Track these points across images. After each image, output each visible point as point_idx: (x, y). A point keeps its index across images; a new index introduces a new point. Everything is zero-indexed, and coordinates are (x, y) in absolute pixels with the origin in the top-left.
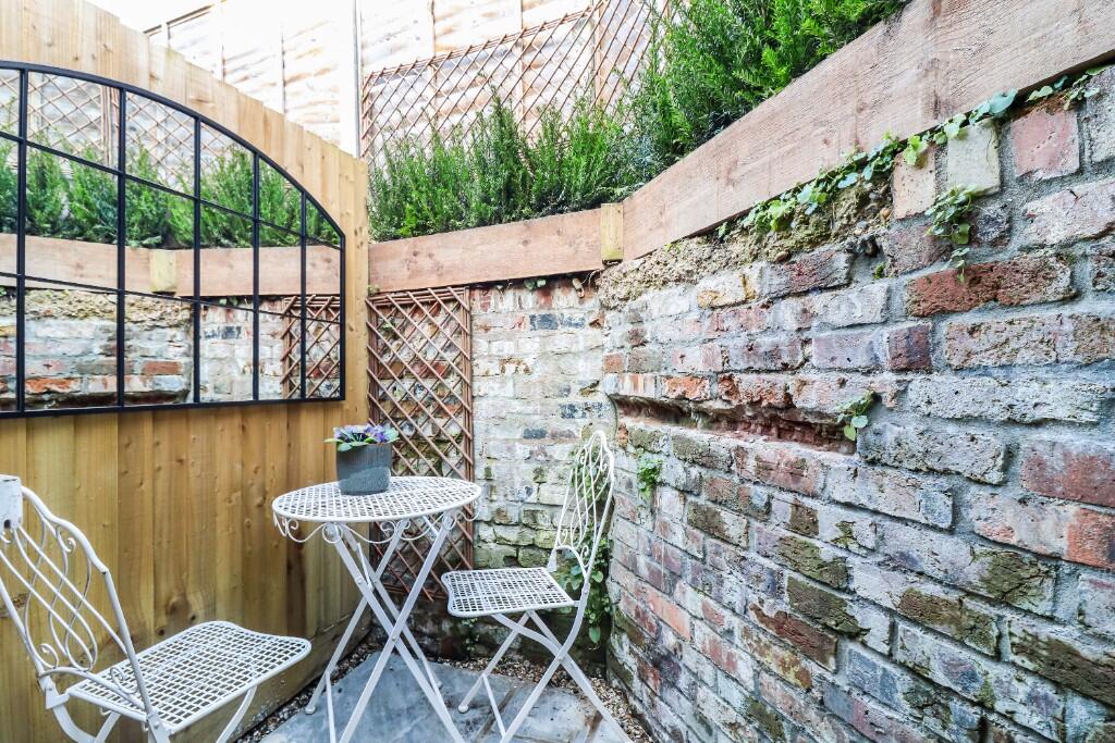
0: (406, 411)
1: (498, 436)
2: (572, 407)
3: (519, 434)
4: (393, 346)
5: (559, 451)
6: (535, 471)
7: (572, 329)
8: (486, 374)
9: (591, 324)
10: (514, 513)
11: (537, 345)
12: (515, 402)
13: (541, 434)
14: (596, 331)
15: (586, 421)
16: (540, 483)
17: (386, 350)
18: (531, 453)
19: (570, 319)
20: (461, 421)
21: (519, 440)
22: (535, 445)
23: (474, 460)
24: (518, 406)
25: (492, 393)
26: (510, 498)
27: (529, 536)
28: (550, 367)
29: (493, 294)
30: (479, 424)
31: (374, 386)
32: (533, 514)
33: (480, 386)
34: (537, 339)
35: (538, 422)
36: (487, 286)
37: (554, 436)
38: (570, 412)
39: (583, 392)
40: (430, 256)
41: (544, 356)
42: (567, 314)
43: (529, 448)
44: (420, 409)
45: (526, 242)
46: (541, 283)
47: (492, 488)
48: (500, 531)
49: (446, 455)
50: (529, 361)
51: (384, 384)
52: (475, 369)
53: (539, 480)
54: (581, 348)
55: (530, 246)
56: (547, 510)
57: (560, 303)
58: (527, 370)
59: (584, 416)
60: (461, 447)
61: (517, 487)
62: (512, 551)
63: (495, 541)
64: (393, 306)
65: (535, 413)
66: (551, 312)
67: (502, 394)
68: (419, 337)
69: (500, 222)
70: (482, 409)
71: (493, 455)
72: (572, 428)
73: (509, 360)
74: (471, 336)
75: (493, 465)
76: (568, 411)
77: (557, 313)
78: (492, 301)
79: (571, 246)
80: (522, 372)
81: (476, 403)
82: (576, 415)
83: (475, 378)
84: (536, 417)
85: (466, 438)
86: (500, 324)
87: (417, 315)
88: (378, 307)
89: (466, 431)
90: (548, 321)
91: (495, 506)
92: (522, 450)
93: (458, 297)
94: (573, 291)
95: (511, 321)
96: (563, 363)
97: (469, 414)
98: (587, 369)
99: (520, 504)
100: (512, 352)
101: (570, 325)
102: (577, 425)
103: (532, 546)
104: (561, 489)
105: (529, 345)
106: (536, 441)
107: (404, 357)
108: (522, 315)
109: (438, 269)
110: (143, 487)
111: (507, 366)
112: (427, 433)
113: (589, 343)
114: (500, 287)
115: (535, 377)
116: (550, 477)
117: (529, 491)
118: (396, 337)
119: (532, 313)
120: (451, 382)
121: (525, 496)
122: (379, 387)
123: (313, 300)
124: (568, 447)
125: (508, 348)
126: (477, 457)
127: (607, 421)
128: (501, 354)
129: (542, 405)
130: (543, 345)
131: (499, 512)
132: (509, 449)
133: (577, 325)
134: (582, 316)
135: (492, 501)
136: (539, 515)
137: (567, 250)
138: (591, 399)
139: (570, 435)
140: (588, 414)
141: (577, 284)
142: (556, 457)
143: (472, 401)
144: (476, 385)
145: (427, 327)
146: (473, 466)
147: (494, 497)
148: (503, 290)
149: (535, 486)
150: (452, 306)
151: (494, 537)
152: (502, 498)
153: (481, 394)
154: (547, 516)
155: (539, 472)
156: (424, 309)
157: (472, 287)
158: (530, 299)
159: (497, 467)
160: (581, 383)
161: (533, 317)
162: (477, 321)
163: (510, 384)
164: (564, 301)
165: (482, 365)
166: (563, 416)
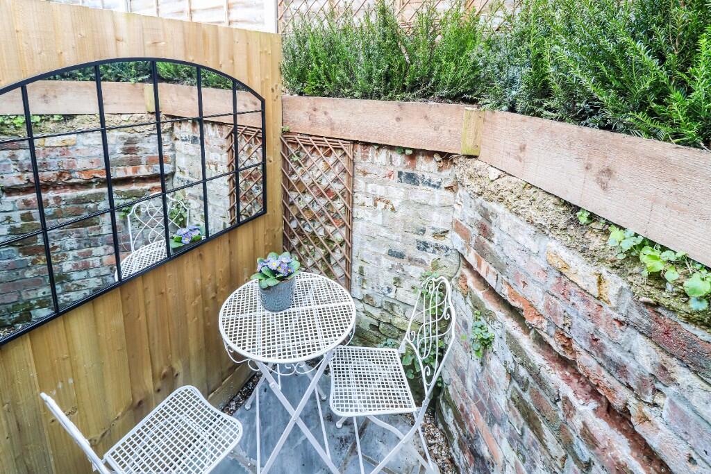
0: (306, 216)
1: (370, 249)
2: (425, 244)
3: (385, 251)
4: (298, 171)
5: (414, 271)
6: (395, 278)
7: (430, 188)
8: (363, 204)
9: (446, 188)
10: (378, 300)
11: (402, 194)
12: (383, 229)
13: (401, 256)
14: (449, 194)
15: (436, 256)
16: (398, 287)
17: (293, 173)
18: (393, 266)
19: (430, 180)
20: (344, 231)
21: (385, 256)
22: (396, 261)
23: (352, 260)
24: (384, 232)
25: (366, 219)
26: (376, 290)
27: (388, 318)
28: (411, 211)
29: (371, 151)
30: (356, 237)
31: (286, 196)
32: (392, 305)
33: (359, 212)
34: (403, 190)
35: (399, 247)
36: (366, 144)
37: (410, 260)
38: (424, 246)
39: (435, 235)
40: (326, 113)
41: (406, 202)
42: (427, 177)
43: (392, 262)
44: (316, 217)
45: (398, 119)
46: (409, 152)
47: (364, 280)
48: (368, 308)
49: (333, 251)
50: (396, 203)
51: (293, 195)
52: (355, 199)
53: (397, 285)
54: (436, 203)
55: (402, 122)
56: (401, 305)
57: (423, 167)
58: (393, 209)
59: (434, 252)
60: (344, 249)
61: (382, 285)
62: (376, 323)
63: (364, 312)
64: (298, 144)
65: (397, 240)
66: (415, 172)
67: (374, 221)
68: (316, 169)
69: (380, 99)
70: (358, 227)
71: (365, 259)
72: (425, 258)
73: (380, 199)
74: (353, 176)
75: (365, 266)
76: (422, 246)
77: (419, 174)
78: (370, 155)
79: (435, 130)
80: (389, 210)
81: (355, 222)
82: (428, 250)
83: (355, 205)
84: (398, 243)
85: (347, 244)
86: (375, 172)
87: (315, 154)
88: (288, 143)
89: (347, 241)
90: (412, 178)
91: (365, 292)
92: (387, 262)
93: (344, 148)
94: (433, 162)
95: (383, 172)
96: (422, 210)
97: (350, 231)
98: (438, 220)
99: (383, 296)
100: (382, 195)
101: (429, 184)
102: (429, 257)
103: (390, 324)
104: (413, 295)
105: (397, 192)
106: (397, 259)
107: (306, 180)
108: (392, 168)
109: (332, 125)
110: (140, 319)
111: (378, 203)
112: (321, 233)
113: (442, 202)
114: (376, 147)
115: (398, 215)
116: (406, 285)
117: (389, 290)
118: (300, 166)
119: (401, 169)
120: (338, 205)
121: (387, 292)
122: (289, 197)
123: (246, 130)
124: (421, 270)
125: (380, 191)
126: (354, 258)
127: (452, 261)
128: (374, 193)
129: (403, 236)
130: (406, 195)
131: (368, 296)
132: (377, 259)
133: (434, 186)
134: (440, 180)
135: (363, 288)
136: (396, 307)
137: (432, 134)
138: (441, 242)
139: (422, 262)
140: (437, 252)
141: (437, 158)
142: (411, 273)
143: (352, 221)
144: (355, 210)
145: (322, 163)
146: (351, 264)
147: (365, 287)
148: (378, 149)
149: (394, 288)
150: (340, 153)
151: (363, 310)
152: (370, 288)
153: (359, 217)
154: (401, 309)
155: (397, 280)
156: (321, 151)
157: (355, 142)
158: (398, 159)
159: (367, 268)
160: (433, 228)
161: (400, 173)
162: (359, 167)
163: (380, 216)
164: (425, 167)
165: (359, 198)
166: (419, 248)
